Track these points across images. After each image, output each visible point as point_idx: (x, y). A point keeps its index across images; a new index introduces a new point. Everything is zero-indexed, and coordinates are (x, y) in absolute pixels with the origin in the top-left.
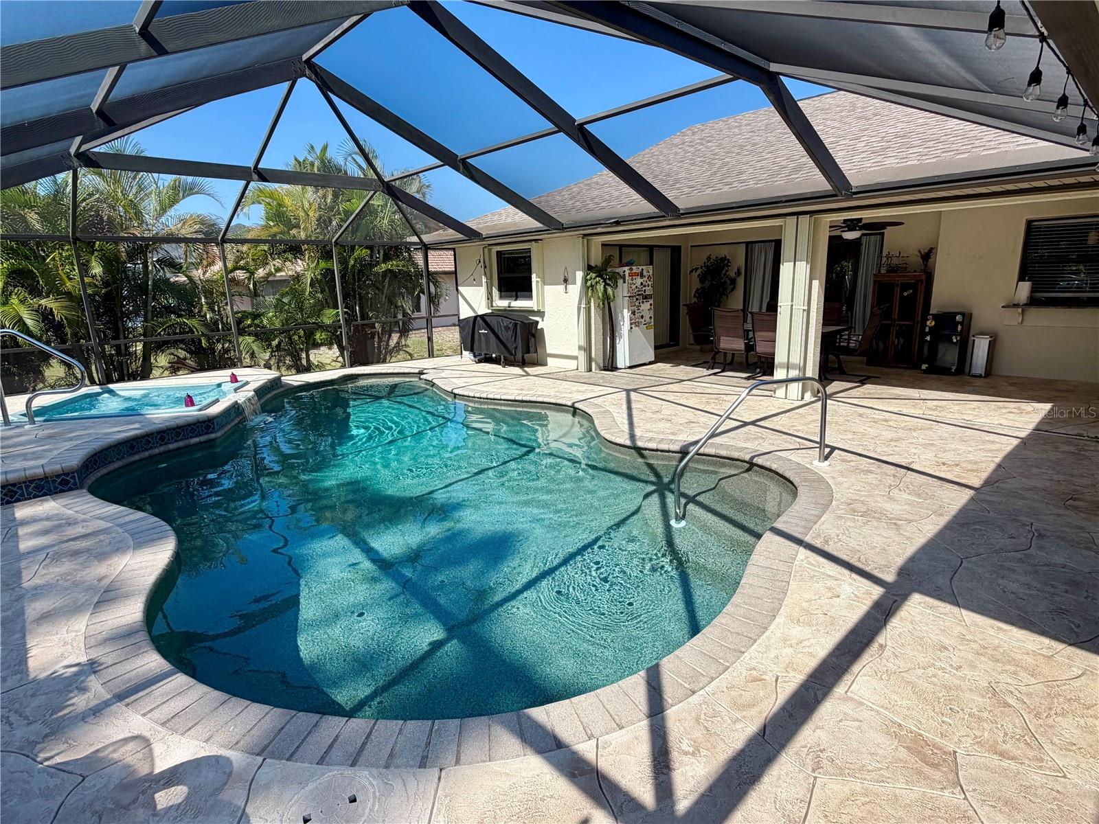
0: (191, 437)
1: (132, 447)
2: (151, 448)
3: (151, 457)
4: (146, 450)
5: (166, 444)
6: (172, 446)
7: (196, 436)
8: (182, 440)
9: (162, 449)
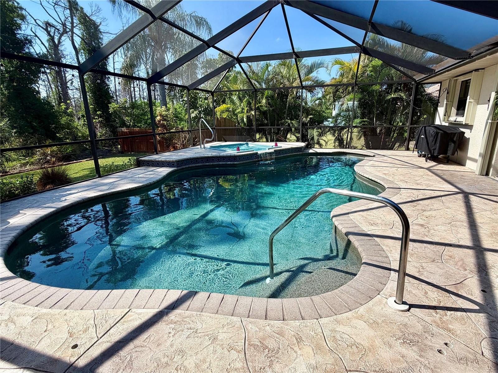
0: (229, 161)
1: (207, 160)
2: (214, 162)
3: (213, 165)
4: (212, 162)
5: (219, 162)
6: (221, 163)
7: (230, 162)
8: (225, 162)
9: (217, 163)
